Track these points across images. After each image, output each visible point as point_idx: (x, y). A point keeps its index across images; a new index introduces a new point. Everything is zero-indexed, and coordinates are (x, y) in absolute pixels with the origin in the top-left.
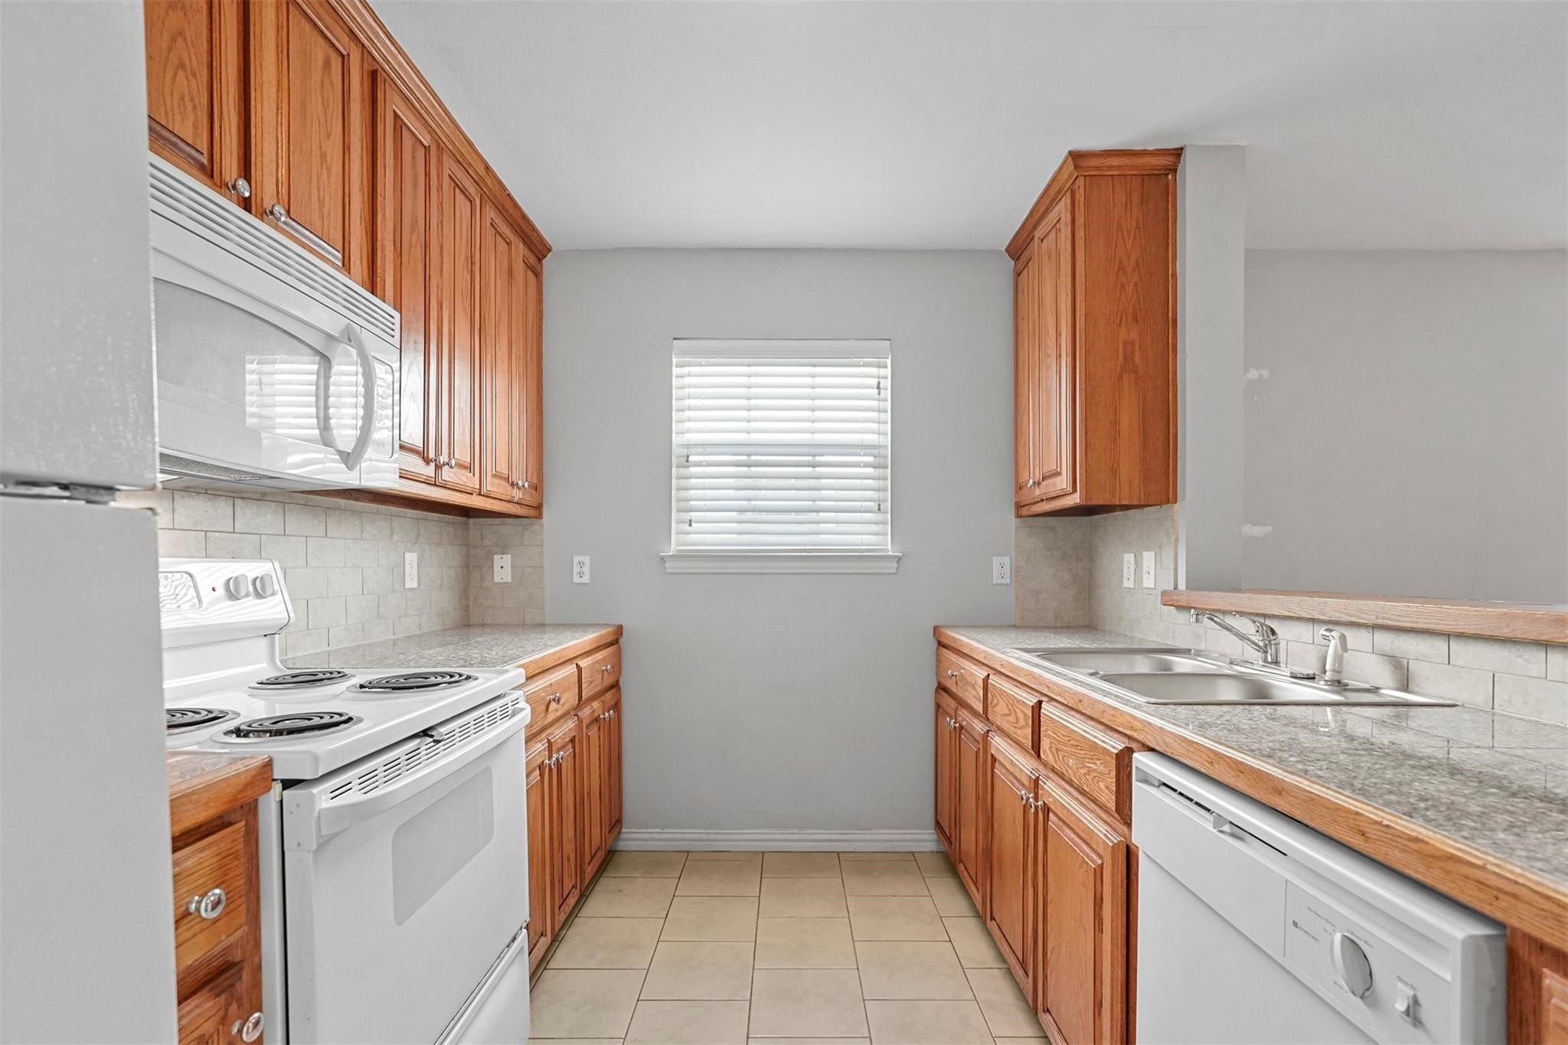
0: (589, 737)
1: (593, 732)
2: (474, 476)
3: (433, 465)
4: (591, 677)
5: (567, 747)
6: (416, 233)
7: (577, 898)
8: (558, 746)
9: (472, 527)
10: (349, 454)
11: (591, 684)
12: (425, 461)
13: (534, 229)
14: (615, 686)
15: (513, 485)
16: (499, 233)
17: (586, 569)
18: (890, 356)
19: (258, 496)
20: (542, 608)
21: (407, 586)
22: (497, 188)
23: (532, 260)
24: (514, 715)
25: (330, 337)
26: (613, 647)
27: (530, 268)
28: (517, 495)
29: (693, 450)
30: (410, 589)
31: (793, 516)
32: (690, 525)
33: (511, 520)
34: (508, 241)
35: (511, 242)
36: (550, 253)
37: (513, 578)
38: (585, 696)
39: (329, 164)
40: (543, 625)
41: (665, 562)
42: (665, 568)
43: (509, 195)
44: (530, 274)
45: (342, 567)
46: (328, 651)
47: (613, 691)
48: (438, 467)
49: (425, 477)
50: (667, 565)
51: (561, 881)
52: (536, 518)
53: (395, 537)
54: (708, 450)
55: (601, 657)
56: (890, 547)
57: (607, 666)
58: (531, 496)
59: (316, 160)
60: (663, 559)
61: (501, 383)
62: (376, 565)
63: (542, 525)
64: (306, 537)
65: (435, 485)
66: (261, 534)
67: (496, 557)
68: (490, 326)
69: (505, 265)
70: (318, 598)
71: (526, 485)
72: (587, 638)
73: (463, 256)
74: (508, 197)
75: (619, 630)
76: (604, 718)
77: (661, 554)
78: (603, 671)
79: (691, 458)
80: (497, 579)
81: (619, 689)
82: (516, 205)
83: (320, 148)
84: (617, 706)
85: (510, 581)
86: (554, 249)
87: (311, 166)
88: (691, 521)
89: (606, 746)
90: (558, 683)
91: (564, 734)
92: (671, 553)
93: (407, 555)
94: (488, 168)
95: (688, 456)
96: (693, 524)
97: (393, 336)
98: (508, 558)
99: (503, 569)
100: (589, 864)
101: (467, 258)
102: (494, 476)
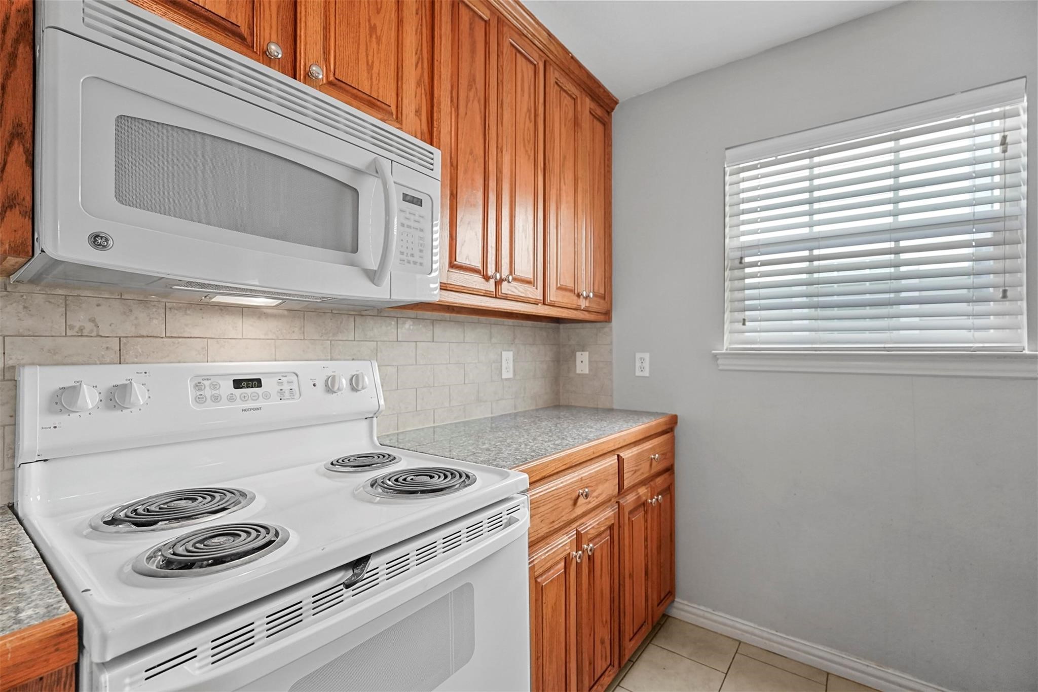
0: (631, 523)
1: (638, 517)
2: (537, 289)
3: (492, 281)
4: (637, 466)
5: (603, 536)
6: (473, 90)
7: (612, 677)
8: (589, 536)
9: (561, 331)
10: (376, 271)
11: (635, 472)
12: (484, 278)
13: (599, 85)
14: (669, 470)
15: (579, 296)
16: (565, 91)
17: (647, 365)
18: (1026, 98)
19: (376, 313)
20: (611, 396)
21: (504, 377)
22: (561, 53)
23: (599, 112)
24: (509, 524)
25: (357, 171)
26: (668, 434)
27: (598, 119)
28: (583, 304)
29: (747, 252)
30: (506, 379)
31: (868, 311)
32: (744, 324)
33: (588, 325)
34: (574, 97)
35: (577, 97)
36: (617, 106)
37: (590, 370)
38: (627, 484)
39: (378, 35)
40: (610, 411)
41: (718, 359)
42: (718, 365)
43: (572, 57)
44: (599, 126)
45: (447, 364)
46: (434, 427)
47: (666, 476)
48: (498, 283)
49: (484, 292)
50: (720, 362)
51: (592, 663)
52: (606, 322)
53: (494, 340)
54: (763, 250)
55: (651, 446)
56: (1026, 344)
57: (655, 455)
58: (599, 304)
59: (364, 31)
60: (715, 357)
61: (566, 212)
62: (477, 361)
63: (611, 327)
64: (416, 342)
65: (496, 297)
66: (377, 341)
67: (578, 354)
68: (555, 166)
69: (571, 114)
70: (425, 387)
71: (591, 295)
72: (635, 428)
73: (525, 109)
74: (572, 60)
75: (673, 421)
76: (651, 503)
77: (713, 352)
78: (652, 459)
79: (747, 260)
80: (578, 371)
81: (673, 473)
82: (580, 66)
83: (369, 21)
84: (669, 491)
85: (587, 372)
86: (620, 102)
87: (359, 36)
88: (744, 320)
89: (655, 528)
90: (591, 477)
91: (598, 524)
92: (724, 351)
93: (504, 353)
94: (550, 35)
95: (741, 258)
96: (747, 323)
97: (432, 170)
98: (586, 354)
99: (583, 363)
100: (630, 640)
101: (529, 111)
102: (558, 288)
